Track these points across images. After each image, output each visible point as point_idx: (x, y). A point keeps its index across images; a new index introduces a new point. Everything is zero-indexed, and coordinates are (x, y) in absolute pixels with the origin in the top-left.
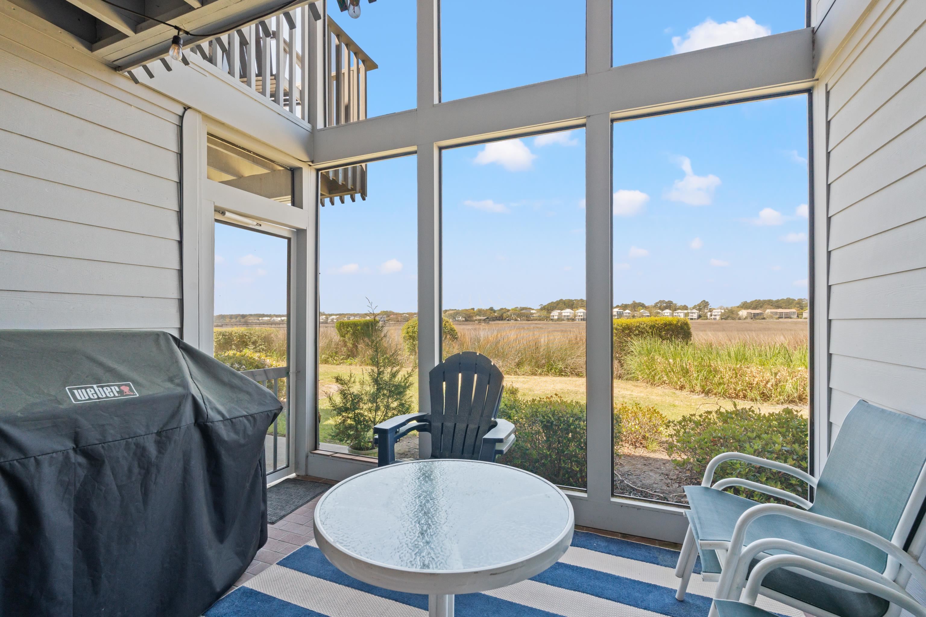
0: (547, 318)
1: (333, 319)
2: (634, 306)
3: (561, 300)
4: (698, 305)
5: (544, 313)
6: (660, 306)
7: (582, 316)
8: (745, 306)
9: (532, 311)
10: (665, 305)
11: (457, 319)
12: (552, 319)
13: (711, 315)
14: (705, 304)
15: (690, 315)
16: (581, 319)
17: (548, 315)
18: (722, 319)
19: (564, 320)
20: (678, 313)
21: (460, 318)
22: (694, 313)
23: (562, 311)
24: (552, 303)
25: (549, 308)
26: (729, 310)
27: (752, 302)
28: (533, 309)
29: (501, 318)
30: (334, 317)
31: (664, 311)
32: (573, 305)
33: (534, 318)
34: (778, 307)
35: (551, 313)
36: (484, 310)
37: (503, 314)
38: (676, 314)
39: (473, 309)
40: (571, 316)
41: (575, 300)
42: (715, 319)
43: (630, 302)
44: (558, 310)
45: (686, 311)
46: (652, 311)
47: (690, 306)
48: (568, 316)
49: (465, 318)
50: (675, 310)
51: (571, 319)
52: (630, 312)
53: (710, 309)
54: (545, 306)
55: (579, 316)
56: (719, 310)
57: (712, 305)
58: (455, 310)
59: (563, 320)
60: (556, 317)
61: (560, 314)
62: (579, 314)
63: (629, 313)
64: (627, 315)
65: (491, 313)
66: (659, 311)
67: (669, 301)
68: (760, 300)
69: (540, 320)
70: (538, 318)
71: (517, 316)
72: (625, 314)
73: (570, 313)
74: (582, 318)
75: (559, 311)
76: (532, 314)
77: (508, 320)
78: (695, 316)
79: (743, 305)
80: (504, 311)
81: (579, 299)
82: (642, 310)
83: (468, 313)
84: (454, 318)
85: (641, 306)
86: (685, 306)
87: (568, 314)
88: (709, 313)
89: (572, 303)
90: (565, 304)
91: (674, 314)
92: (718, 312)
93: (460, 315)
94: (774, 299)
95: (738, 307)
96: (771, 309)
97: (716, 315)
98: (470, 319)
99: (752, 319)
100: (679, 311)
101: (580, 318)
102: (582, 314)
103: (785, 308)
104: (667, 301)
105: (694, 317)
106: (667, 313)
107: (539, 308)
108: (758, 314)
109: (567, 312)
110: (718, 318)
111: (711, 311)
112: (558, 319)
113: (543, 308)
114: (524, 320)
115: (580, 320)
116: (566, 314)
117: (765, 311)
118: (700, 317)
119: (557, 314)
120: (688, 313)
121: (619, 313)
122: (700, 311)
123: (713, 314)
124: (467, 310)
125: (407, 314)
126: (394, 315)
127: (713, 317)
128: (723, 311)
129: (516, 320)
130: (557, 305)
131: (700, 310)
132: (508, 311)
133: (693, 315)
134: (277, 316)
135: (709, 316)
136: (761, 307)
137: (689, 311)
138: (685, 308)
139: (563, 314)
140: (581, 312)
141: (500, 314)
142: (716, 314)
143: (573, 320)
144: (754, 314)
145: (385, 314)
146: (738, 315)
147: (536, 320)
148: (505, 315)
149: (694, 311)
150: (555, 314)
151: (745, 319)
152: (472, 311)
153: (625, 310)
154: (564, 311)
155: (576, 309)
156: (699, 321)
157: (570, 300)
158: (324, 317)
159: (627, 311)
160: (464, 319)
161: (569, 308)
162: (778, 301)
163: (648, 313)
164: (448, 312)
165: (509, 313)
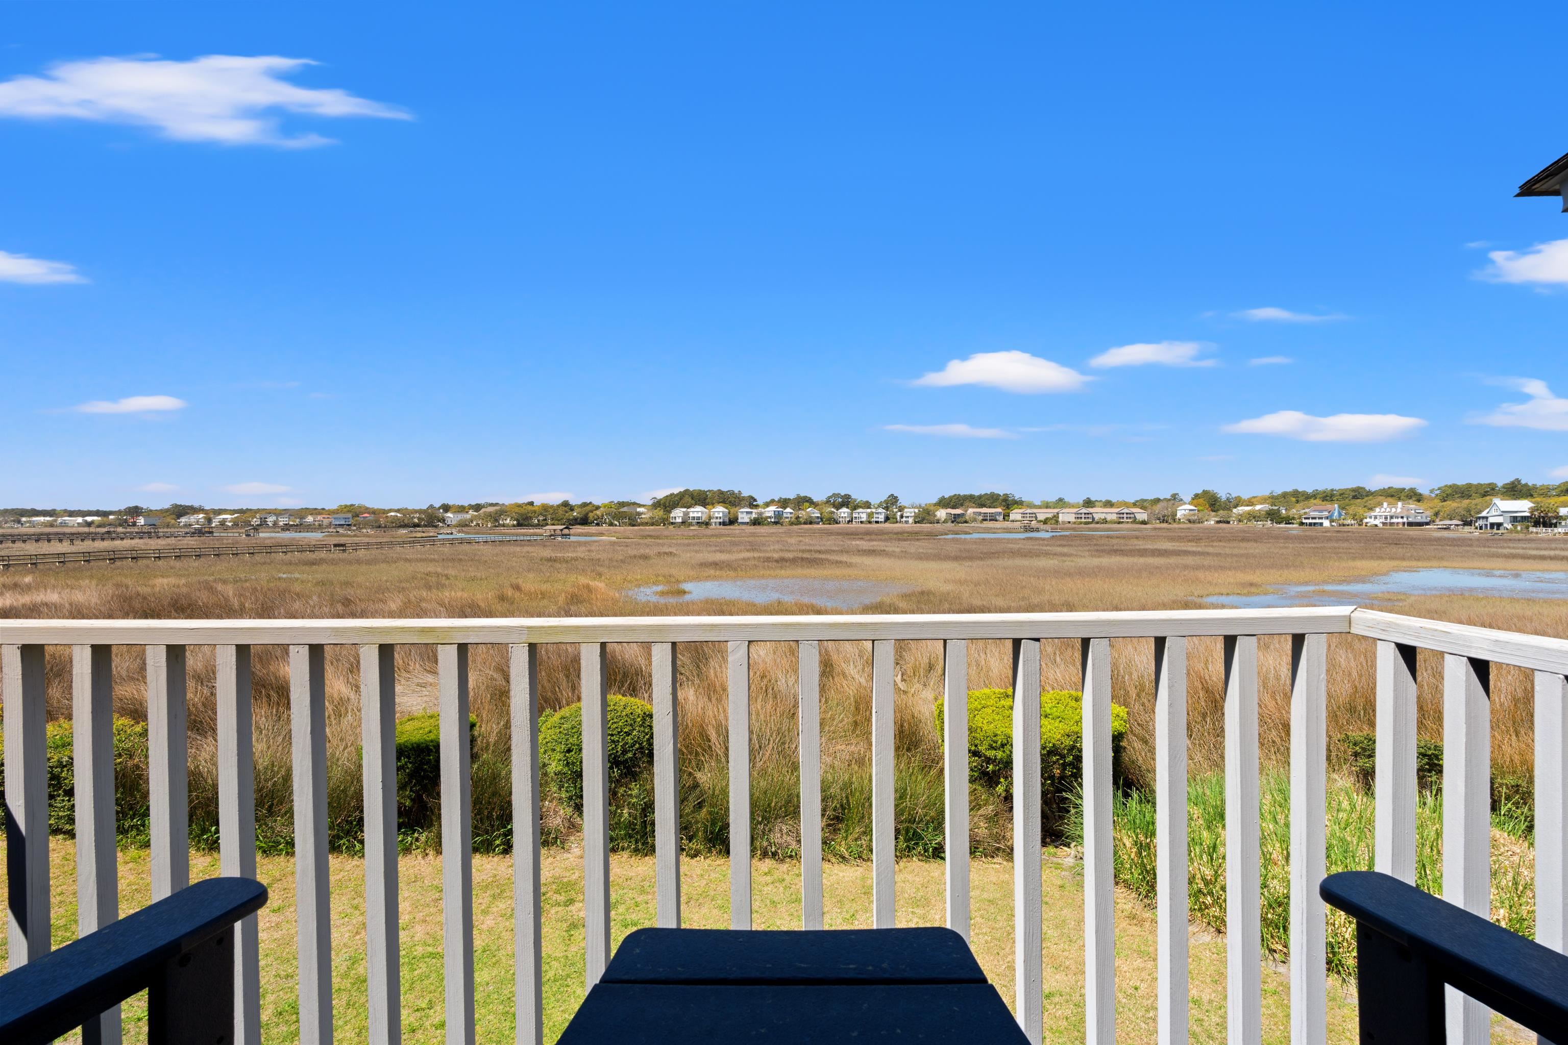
0: (665, 521)
1: (224, 520)
2: (799, 502)
3: (687, 491)
4: (885, 501)
5: (659, 513)
6: (834, 502)
7: (720, 518)
8: (944, 503)
9: (639, 510)
10: (840, 500)
11: (501, 522)
12: (672, 523)
13: (902, 517)
14: (892, 501)
15: (875, 516)
16: (720, 524)
17: (665, 516)
18: (916, 523)
19: (693, 525)
20: (859, 513)
21: (508, 521)
22: (880, 513)
23: (689, 510)
24: (672, 495)
25: (668, 504)
26: (924, 510)
27: (951, 498)
28: (640, 506)
29: (584, 521)
30: (228, 516)
31: (840, 511)
32: (705, 499)
33: (643, 521)
34: (982, 505)
35: (670, 512)
36: (552, 506)
37: (587, 514)
38: (857, 516)
39: (531, 504)
40: (704, 518)
41: (709, 491)
42: (907, 522)
43: (792, 496)
44: (682, 507)
45: (869, 510)
46: (823, 511)
47: (874, 501)
48: (698, 518)
49: (517, 520)
50: (855, 509)
51: (702, 523)
52: (792, 511)
53: (900, 507)
54: (661, 500)
55: (717, 518)
56: (912, 510)
57: (902, 501)
58: (497, 504)
59: (690, 524)
60: (679, 520)
61: (686, 514)
62: (716, 515)
63: (791, 513)
64: (789, 515)
65: (566, 512)
66: (833, 510)
67: (846, 495)
68: (959, 495)
69: (652, 524)
70: (650, 521)
71: (613, 518)
72: (785, 515)
73: (702, 513)
74: (721, 521)
75: (684, 510)
76: (639, 514)
77: (598, 524)
78: (881, 518)
79: (941, 501)
80: (589, 508)
81: (715, 489)
82: (810, 509)
83: (522, 511)
84: (496, 520)
85: (807, 501)
86: (867, 502)
87: (699, 515)
88: (899, 514)
89: (704, 496)
90: (692, 499)
91: (854, 516)
92: (911, 512)
93: (508, 516)
94: (977, 493)
95: (935, 505)
96: (973, 507)
97: (908, 517)
98: (526, 523)
99: (953, 522)
100: (860, 510)
101: (718, 520)
102: (721, 515)
103: (990, 507)
104: (843, 494)
105: (880, 520)
106: (844, 513)
107: (650, 503)
108: (959, 515)
109: (697, 512)
110: (911, 520)
111: (901, 509)
112: (683, 523)
113: (657, 504)
114: (625, 524)
115: (718, 524)
116: (696, 515)
117: (966, 511)
118: (887, 519)
119: (682, 515)
120: (873, 513)
121: (777, 513)
122: (887, 510)
123: (905, 515)
124: (519, 506)
125: (398, 511)
126: (369, 513)
127: (904, 519)
128: (916, 511)
129: (611, 524)
130: (681, 499)
131: (887, 508)
132: (598, 508)
133: (880, 516)
134: (72, 514)
135: (898, 518)
136: (962, 505)
137: (874, 510)
138: (867, 505)
139: (691, 515)
140: (719, 512)
141: (584, 513)
142: (908, 514)
143: (707, 524)
144: (954, 515)
145: (349, 511)
146: (935, 516)
147: (646, 524)
148: (591, 515)
149: (880, 510)
150: (678, 514)
151: (944, 522)
152: (530, 508)
153: (785, 508)
154: (692, 509)
155: (710, 507)
156: (887, 525)
157: (700, 491)
158: (201, 516)
159: (788, 510)
160: (515, 522)
161: (699, 505)
162: (980, 497)
163: (817, 513)
164: (483, 510)
165: (598, 512)
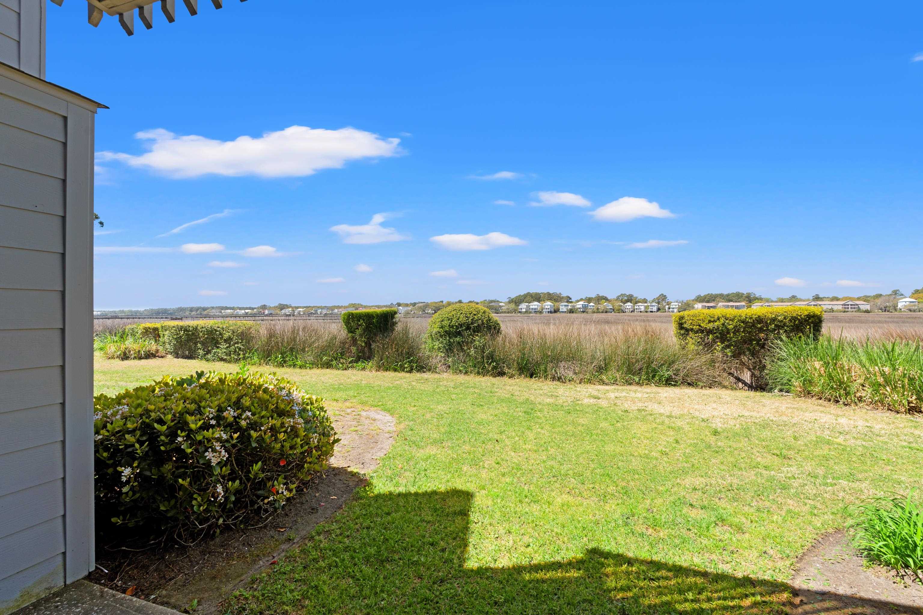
0: (515, 311)
1: (300, 311)
2: (598, 299)
3: (528, 293)
4: (657, 298)
5: (512, 306)
6: (622, 299)
8: (700, 299)
9: (500, 304)
10: (626, 298)
12: (520, 312)
13: (669, 308)
14: (662, 298)
15: (650, 307)
16: (548, 312)
17: (516, 308)
18: (679, 312)
19: (532, 313)
20: (639, 306)
21: (430, 311)
22: (654, 306)
23: (530, 304)
24: (519, 296)
25: (517, 301)
26: (685, 303)
27: (705, 296)
28: (501, 302)
30: (301, 309)
31: (626, 304)
32: (540, 298)
33: (503, 310)
34: (730, 301)
35: (519, 306)
38: (637, 307)
39: (442, 302)
40: (539, 309)
41: (542, 293)
42: (673, 312)
43: (593, 296)
44: (525, 303)
45: (646, 304)
46: (615, 305)
47: (649, 299)
48: (535, 309)
49: (434, 310)
50: (636, 303)
51: (538, 312)
53: (668, 302)
54: (513, 299)
56: (677, 304)
57: (670, 298)
58: (424, 302)
59: (530, 313)
60: (524, 310)
61: (528, 307)
62: (546, 307)
63: (593, 306)
64: (592, 307)
66: (621, 304)
67: (629, 295)
68: (712, 294)
69: (508, 313)
70: (507, 311)
72: (589, 307)
73: (538, 305)
74: (549, 310)
75: (527, 304)
76: (501, 307)
78: (655, 309)
79: (698, 298)
81: (546, 292)
82: (606, 304)
83: (437, 305)
84: (424, 311)
85: (604, 299)
86: (645, 299)
87: (536, 307)
88: (667, 306)
89: (539, 296)
90: (532, 297)
91: (636, 307)
92: (676, 305)
93: (430, 308)
94: (725, 293)
95: (693, 300)
96: (723, 302)
97: (674, 308)
100: (640, 304)
101: (547, 310)
102: (549, 307)
103: (736, 302)
105: (653, 310)
106: (629, 306)
107: (507, 300)
108: (711, 307)
109: (535, 305)
110: (676, 310)
111: (669, 304)
112: (526, 312)
113: (511, 301)
116: (534, 307)
117: (717, 304)
118: (659, 309)
119: (525, 307)
120: (648, 306)
121: (584, 306)
123: (671, 307)
124: (436, 303)
127: (671, 310)
128: (680, 304)
130: (525, 298)
131: (659, 303)
132: (478, 303)
133: (654, 308)
134: (240, 309)
135: (667, 309)
136: (714, 300)
137: (649, 304)
138: (645, 301)
139: (531, 307)
140: (548, 305)
142: (674, 307)
143: (541, 312)
144: (708, 306)
145: (353, 307)
146: (694, 307)
147: (505, 312)
149: (654, 304)
150: (523, 306)
152: (441, 304)
153: (589, 303)
154: (532, 304)
155: (543, 302)
156: (659, 313)
157: (536, 293)
158: (290, 309)
159: (592, 304)
161: (536, 301)
162: (728, 295)
163: (610, 306)
164: (417, 305)
